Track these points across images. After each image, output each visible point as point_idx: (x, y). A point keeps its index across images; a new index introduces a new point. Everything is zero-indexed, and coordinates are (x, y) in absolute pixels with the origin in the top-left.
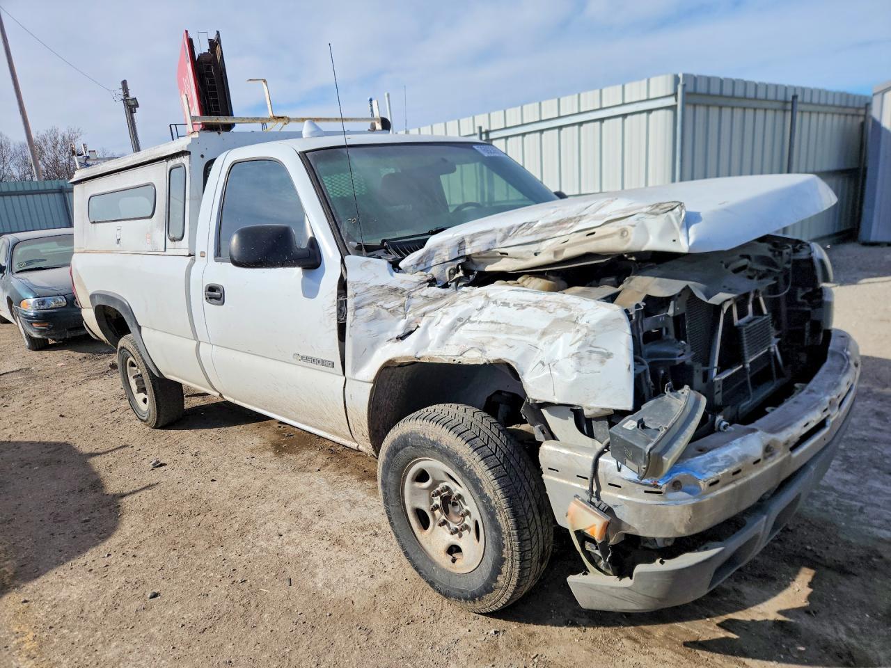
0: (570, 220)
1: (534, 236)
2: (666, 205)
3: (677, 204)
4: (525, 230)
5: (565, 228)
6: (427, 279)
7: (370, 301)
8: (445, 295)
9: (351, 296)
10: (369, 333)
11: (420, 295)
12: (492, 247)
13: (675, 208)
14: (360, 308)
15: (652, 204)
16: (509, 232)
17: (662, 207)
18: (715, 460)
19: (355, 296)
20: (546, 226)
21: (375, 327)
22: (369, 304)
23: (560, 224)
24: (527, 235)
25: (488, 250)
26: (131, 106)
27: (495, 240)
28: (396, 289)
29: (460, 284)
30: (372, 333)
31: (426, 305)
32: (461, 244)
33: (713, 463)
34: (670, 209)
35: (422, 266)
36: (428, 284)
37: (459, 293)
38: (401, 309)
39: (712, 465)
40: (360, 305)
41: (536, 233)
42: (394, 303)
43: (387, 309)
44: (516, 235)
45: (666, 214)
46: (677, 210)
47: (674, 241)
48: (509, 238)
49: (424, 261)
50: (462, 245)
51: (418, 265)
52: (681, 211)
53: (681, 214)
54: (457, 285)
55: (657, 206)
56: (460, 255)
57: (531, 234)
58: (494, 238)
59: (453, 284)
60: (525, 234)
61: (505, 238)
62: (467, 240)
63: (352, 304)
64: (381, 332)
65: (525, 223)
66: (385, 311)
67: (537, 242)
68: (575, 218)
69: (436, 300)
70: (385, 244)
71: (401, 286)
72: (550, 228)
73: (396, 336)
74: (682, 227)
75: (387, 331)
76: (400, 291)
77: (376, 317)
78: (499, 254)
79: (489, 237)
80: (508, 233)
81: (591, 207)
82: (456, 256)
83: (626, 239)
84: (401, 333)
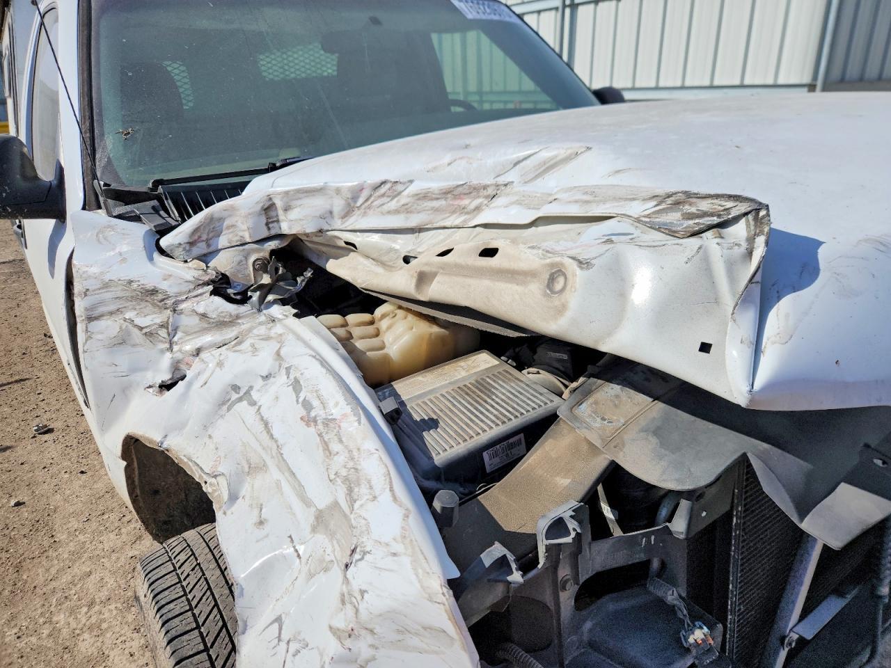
0: (474, 190)
1: (402, 216)
2: (705, 205)
3: (743, 208)
4: (385, 199)
5: (463, 210)
6: (206, 278)
7: (112, 308)
8: (238, 317)
9: (80, 295)
10: (113, 368)
11: (194, 311)
12: (326, 227)
13: (736, 219)
14: (97, 318)
15: (661, 191)
16: (355, 198)
17: (693, 210)
19: (86, 295)
20: (424, 196)
21: (124, 359)
22: (111, 313)
23: (457, 197)
24: (389, 212)
25: (321, 231)
27: (331, 213)
28: (154, 292)
29: (270, 297)
30: (118, 369)
31: (204, 331)
32: (268, 209)
34: (715, 220)
35: (201, 249)
36: (211, 288)
37: (262, 318)
38: (163, 333)
40: (96, 313)
41: (406, 209)
42: (151, 318)
43: (141, 329)
44: (369, 207)
45: (695, 242)
46: (740, 231)
47: (705, 348)
48: (357, 212)
49: (204, 237)
50: (272, 213)
51: (192, 244)
52: (751, 240)
53: (750, 253)
54: (262, 299)
55: (680, 200)
56: (273, 232)
57: (397, 212)
58: (328, 207)
59: (256, 296)
60: (386, 208)
61: (348, 212)
62: (279, 203)
63: (83, 310)
64: (134, 370)
65: (384, 183)
66: (136, 331)
67: (412, 231)
68: (485, 187)
69: (222, 324)
70: (160, 189)
71: (163, 286)
72: (436, 204)
73: (159, 381)
74: (744, 300)
75: (145, 369)
76: (160, 297)
77: (122, 341)
78: (344, 245)
79: (317, 204)
80: (354, 201)
81: (528, 162)
82: (265, 234)
83: (556, 301)
84: (166, 377)
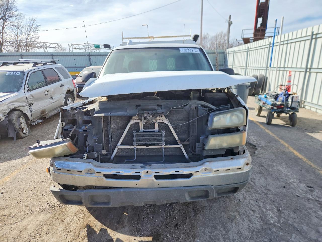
18: (64, 164)
26: (230, 24)
33: (62, 164)
39: (61, 164)
